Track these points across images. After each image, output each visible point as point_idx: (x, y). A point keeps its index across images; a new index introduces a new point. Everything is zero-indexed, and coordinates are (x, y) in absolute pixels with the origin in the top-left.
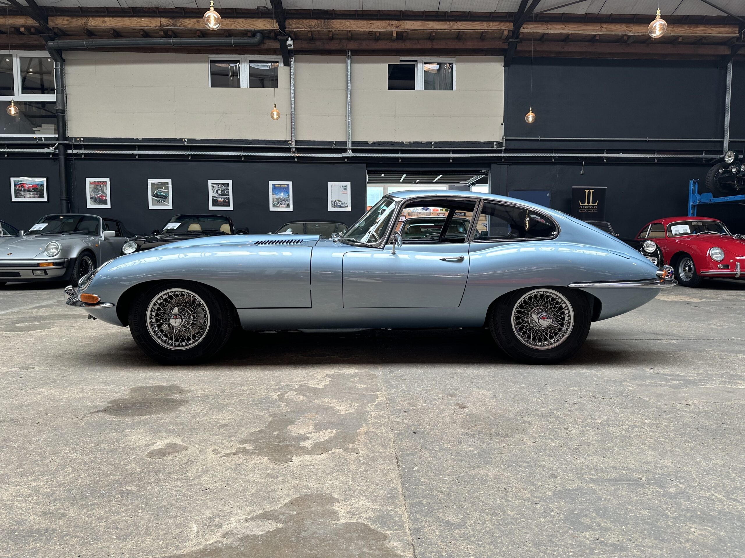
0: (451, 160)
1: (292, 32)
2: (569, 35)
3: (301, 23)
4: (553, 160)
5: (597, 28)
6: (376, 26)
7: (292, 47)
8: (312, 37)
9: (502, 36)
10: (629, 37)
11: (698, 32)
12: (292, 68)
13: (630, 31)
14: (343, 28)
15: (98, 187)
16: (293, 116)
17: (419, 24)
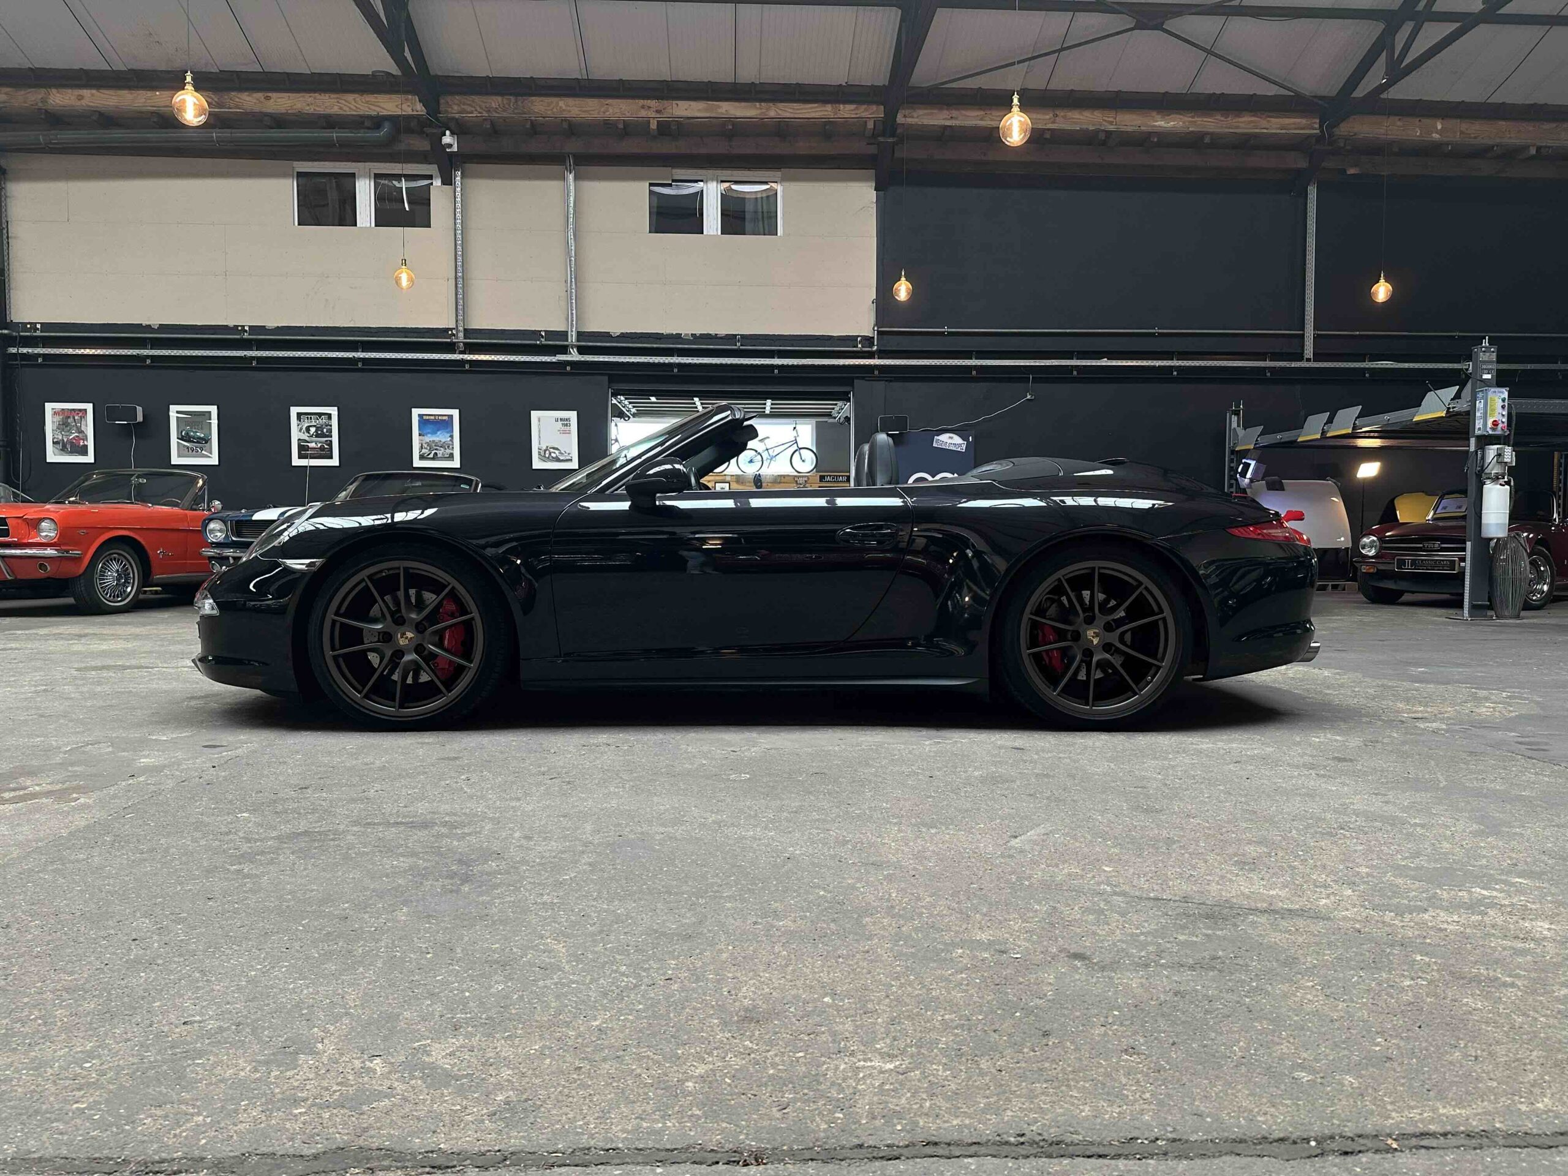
0: (776, 371)
1: (453, 118)
3: (470, 103)
4: (974, 373)
5: (1048, 117)
6: (616, 110)
7: (455, 149)
8: (495, 130)
9: (864, 130)
10: (1109, 133)
11: (1242, 125)
12: (458, 189)
13: (1111, 123)
14: (554, 114)
15: (70, 420)
16: (460, 281)
17: (700, 107)
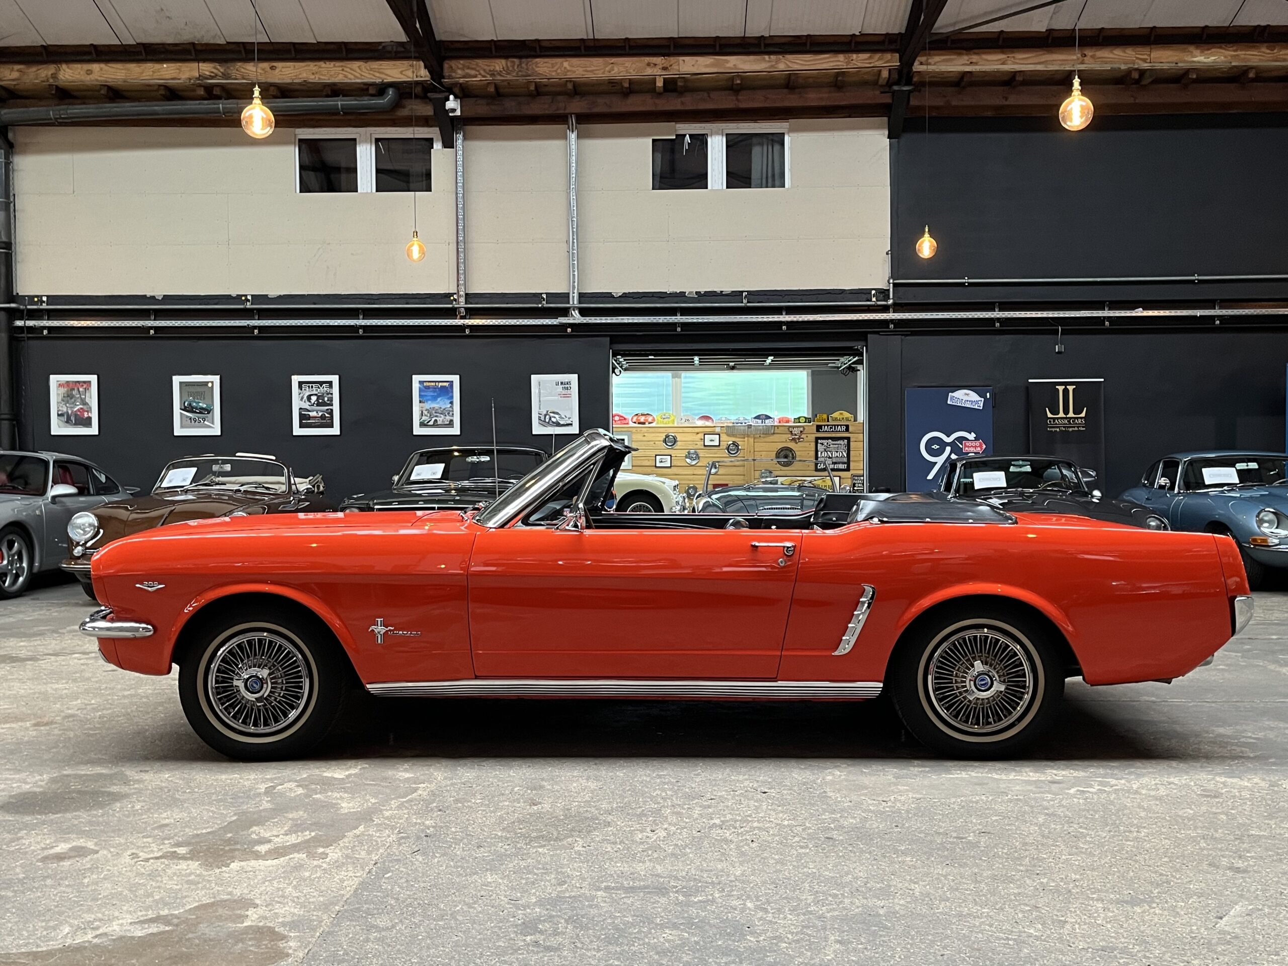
0: (784, 327)
1: (456, 84)
2: (1014, 74)
3: (474, 66)
4: (997, 325)
5: (1075, 57)
6: (622, 69)
7: (458, 113)
8: (495, 94)
9: (878, 79)
10: (1143, 72)
12: (460, 152)
13: (1145, 61)
14: (558, 74)
15: (75, 393)
16: (462, 245)
17: (708, 63)
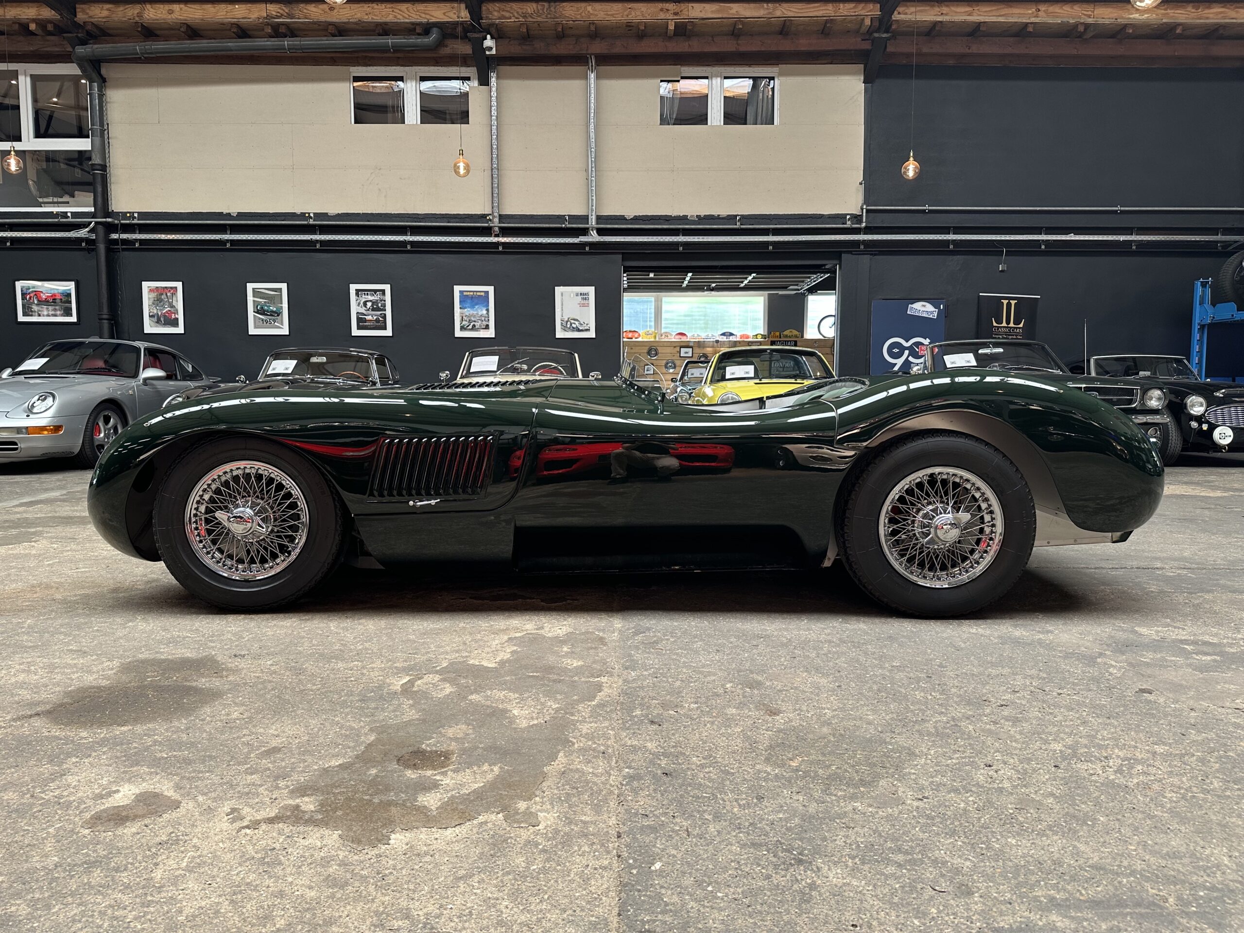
0: (771, 248)
1: (492, 25)
2: (979, 24)
3: (508, 9)
4: (951, 247)
5: (1030, 12)
6: (638, 13)
7: (494, 52)
8: (527, 36)
9: (860, 27)
10: (1087, 26)
11: (1211, 15)
12: (494, 89)
14: (582, 17)
15: (163, 297)
16: (495, 172)
17: (714, 9)
